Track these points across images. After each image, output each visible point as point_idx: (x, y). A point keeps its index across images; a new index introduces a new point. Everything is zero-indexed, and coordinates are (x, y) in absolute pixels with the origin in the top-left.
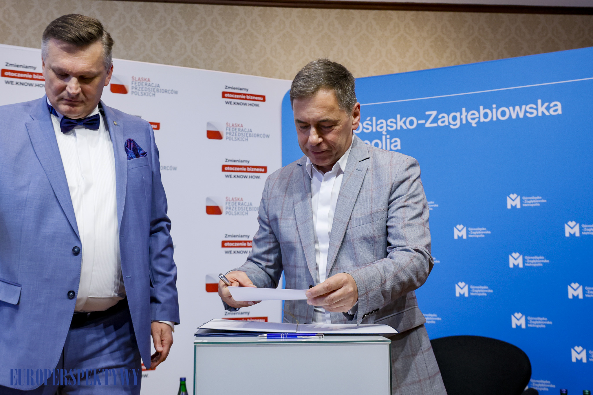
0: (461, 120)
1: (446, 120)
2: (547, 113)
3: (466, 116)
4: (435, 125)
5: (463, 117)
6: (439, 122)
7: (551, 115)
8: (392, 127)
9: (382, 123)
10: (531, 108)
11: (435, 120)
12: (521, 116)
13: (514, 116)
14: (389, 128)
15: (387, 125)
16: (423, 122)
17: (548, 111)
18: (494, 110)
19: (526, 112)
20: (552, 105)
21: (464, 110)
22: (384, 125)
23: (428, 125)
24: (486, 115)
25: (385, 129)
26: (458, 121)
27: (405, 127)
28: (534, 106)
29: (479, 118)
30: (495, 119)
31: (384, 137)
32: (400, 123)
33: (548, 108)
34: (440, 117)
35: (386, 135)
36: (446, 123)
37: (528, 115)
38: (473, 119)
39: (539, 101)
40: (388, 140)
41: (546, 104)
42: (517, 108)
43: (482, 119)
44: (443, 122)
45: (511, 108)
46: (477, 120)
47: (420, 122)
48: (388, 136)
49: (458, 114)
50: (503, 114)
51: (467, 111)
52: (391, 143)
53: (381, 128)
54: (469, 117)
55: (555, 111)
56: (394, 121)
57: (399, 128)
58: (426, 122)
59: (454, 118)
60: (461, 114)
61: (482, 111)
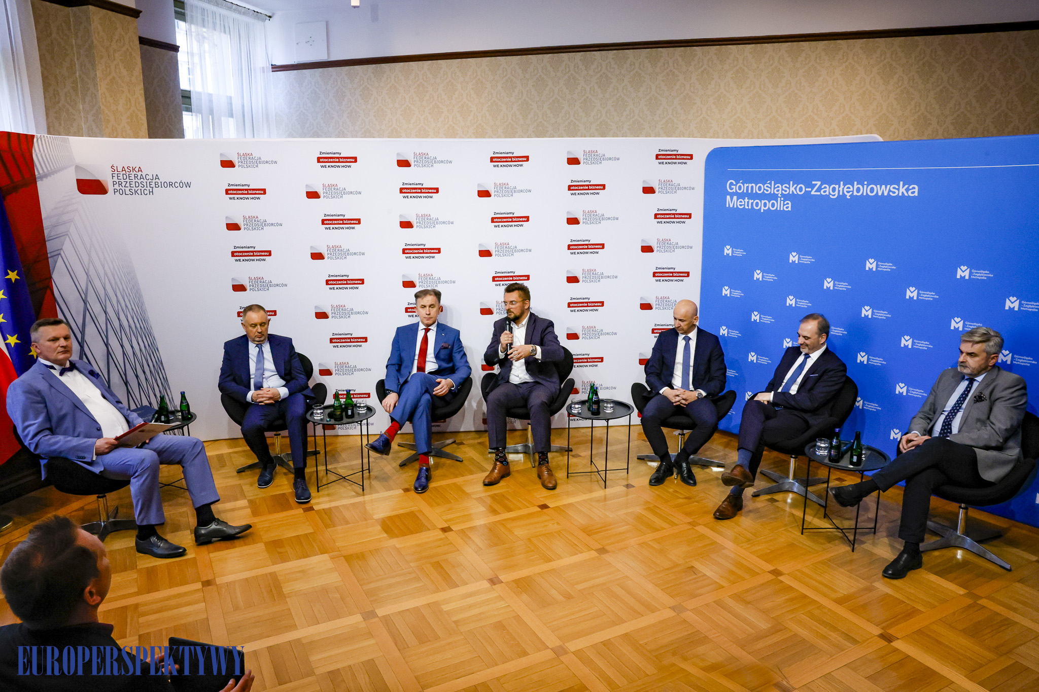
0: (839, 191)
1: (827, 190)
2: (906, 194)
3: (843, 189)
4: (819, 193)
5: (841, 189)
6: (822, 191)
7: (909, 196)
8: (786, 191)
9: (778, 187)
10: (894, 188)
11: (819, 190)
12: (886, 194)
13: (880, 194)
14: (783, 192)
15: (782, 189)
16: (810, 189)
17: (908, 193)
18: (865, 186)
19: (890, 191)
20: (911, 187)
21: (842, 183)
22: (780, 189)
23: (813, 193)
25: (780, 192)
26: (836, 193)
27: (795, 193)
28: (897, 187)
29: (853, 191)
30: (865, 194)
31: (779, 199)
32: (792, 189)
33: (907, 190)
34: (823, 187)
36: (827, 193)
37: (891, 193)
38: (848, 192)
40: (782, 202)
41: (906, 186)
42: (883, 187)
43: (855, 193)
45: (878, 186)
46: (851, 193)
47: (807, 189)
48: (782, 199)
49: (837, 187)
50: (872, 190)
51: (844, 185)
52: (784, 205)
53: (778, 191)
54: (845, 190)
55: (913, 193)
58: (812, 190)
59: (834, 189)
60: (839, 187)
61: (856, 187)
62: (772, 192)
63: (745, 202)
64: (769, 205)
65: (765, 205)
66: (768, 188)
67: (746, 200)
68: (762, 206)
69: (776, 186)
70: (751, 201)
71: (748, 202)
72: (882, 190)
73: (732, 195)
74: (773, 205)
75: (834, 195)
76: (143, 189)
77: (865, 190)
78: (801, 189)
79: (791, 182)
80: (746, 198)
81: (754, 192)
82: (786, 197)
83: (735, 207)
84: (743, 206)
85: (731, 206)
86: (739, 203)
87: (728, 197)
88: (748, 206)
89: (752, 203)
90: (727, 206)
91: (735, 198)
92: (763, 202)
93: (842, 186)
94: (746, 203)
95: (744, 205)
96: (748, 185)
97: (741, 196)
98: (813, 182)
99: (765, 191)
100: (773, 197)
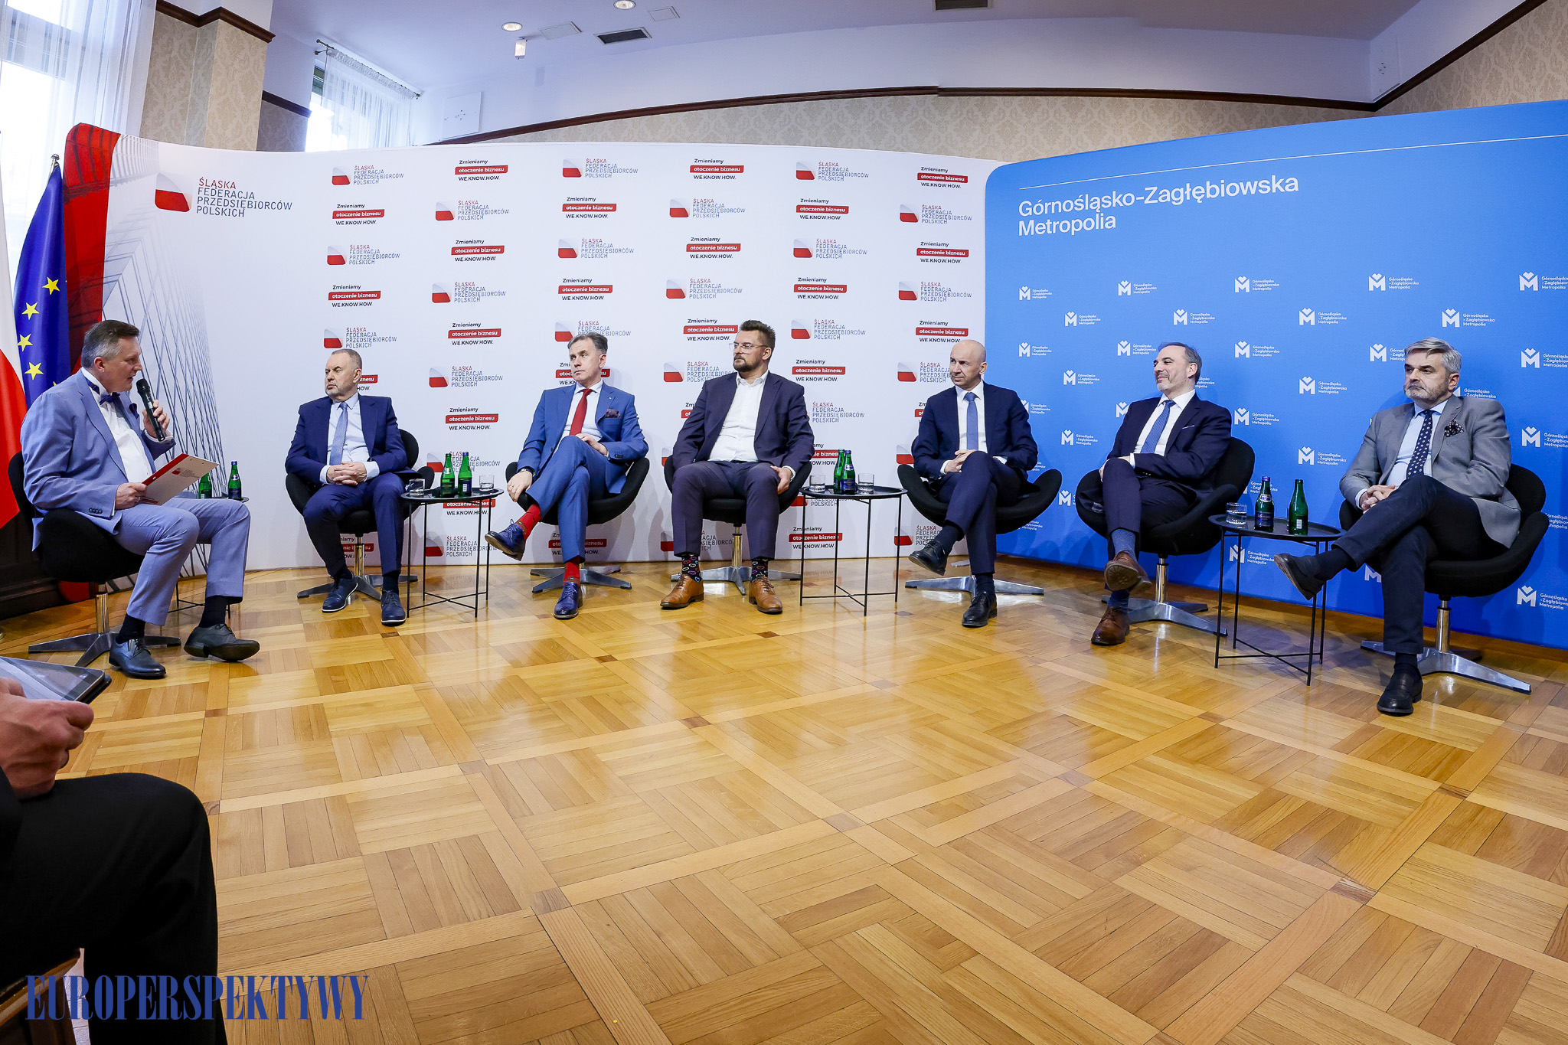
0: (1185, 195)
1: (1168, 195)
2: (1282, 190)
3: (1191, 192)
4: (1156, 201)
5: (1188, 192)
6: (1160, 199)
12: (1253, 192)
13: (1245, 192)
14: (1103, 205)
15: (1101, 203)
16: (1143, 198)
18: (1223, 186)
19: (1258, 188)
20: (1287, 181)
21: (1188, 185)
22: (1098, 202)
23: (1147, 202)
24: (1213, 191)
25: (1098, 206)
26: (1182, 198)
27: (1121, 205)
31: (1097, 215)
33: (1283, 185)
35: (1099, 213)
36: (1168, 199)
37: (1261, 191)
39: (1274, 177)
40: (1102, 218)
41: (1281, 180)
42: (1249, 184)
43: (1209, 195)
44: (1165, 198)
45: (1241, 184)
47: (1137, 199)
49: (1182, 190)
50: (1233, 189)
51: (1192, 187)
54: (1194, 193)
56: (1110, 198)
57: (1114, 205)
58: (1145, 199)
59: (1177, 194)
60: (1185, 190)
61: (1209, 188)
62: (1087, 208)
63: (1046, 226)
64: (1083, 225)
65: (1077, 225)
66: (1078, 204)
67: (1049, 223)
68: (1072, 227)
69: (1092, 200)
70: (1055, 224)
71: (1051, 226)
72: (1248, 188)
73: (1026, 220)
74: (1089, 224)
75: (1180, 200)
76: (232, 209)
77: (1223, 190)
78: (1129, 199)
79: (1114, 193)
80: (1049, 221)
81: (1060, 211)
82: (1107, 212)
83: (1032, 233)
84: (1044, 231)
85: (1026, 233)
86: (1037, 228)
87: (1022, 223)
88: (1051, 230)
89: (1058, 226)
90: (1021, 234)
91: (1032, 222)
92: (1073, 222)
93: (1189, 189)
94: (1048, 227)
95: (1046, 229)
96: (1050, 204)
97: (1039, 219)
98: (1146, 189)
99: (1076, 208)
100: (1091, 213)
